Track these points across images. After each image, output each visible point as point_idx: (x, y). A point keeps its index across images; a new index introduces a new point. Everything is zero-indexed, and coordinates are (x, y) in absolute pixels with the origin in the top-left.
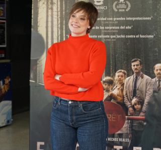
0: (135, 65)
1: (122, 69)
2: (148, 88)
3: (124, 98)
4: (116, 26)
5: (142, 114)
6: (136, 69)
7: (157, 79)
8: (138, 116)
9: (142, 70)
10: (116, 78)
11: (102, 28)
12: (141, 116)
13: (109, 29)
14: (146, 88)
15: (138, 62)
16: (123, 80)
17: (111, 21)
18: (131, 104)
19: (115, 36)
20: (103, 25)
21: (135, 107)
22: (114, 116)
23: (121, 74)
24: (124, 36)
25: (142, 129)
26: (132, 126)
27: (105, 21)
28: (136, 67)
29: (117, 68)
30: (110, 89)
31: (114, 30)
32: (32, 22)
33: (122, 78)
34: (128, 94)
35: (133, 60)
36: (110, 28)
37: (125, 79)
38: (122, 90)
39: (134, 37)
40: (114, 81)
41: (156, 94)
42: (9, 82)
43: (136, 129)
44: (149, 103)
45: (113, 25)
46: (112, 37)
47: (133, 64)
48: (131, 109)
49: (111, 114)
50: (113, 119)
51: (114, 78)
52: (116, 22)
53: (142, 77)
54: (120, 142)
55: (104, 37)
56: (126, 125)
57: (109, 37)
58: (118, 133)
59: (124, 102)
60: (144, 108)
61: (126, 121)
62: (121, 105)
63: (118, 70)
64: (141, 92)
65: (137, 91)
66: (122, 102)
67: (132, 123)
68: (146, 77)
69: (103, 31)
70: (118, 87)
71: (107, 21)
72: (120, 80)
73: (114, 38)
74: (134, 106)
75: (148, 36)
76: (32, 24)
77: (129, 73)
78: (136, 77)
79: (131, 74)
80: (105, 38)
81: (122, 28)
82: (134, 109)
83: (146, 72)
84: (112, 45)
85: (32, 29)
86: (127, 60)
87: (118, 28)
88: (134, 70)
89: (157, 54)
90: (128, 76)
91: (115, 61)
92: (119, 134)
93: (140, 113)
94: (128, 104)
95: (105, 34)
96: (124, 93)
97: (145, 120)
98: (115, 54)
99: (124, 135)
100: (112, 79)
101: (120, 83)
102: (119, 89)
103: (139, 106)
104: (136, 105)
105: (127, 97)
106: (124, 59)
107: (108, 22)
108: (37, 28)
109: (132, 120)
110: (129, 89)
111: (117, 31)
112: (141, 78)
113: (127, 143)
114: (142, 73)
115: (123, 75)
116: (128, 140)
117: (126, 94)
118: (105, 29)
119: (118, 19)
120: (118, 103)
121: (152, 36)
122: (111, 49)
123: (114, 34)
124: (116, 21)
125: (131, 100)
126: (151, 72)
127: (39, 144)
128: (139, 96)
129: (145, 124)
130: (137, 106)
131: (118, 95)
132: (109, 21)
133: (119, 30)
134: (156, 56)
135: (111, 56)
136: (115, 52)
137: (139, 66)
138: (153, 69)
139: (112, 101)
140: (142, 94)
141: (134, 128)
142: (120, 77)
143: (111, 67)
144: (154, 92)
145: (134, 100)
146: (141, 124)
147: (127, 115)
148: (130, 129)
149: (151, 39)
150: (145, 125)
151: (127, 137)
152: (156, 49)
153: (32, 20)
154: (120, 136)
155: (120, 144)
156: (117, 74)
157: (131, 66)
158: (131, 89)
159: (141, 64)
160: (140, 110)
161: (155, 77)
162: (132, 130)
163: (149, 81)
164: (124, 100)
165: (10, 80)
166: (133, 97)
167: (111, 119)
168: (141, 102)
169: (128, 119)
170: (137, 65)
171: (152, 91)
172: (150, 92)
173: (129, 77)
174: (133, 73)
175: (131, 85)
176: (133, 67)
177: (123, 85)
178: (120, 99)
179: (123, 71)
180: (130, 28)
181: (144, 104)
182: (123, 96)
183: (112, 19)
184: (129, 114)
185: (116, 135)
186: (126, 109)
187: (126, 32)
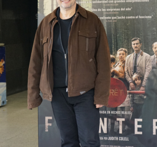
0: (135, 44)
1: (123, 47)
2: (148, 64)
3: (125, 74)
4: (117, 8)
5: (142, 88)
6: (136, 47)
7: (156, 56)
8: (139, 90)
9: (141, 48)
10: (118, 56)
11: (104, 10)
12: (142, 90)
13: (110, 11)
14: (146, 64)
15: (138, 40)
16: (124, 57)
17: (112, 3)
18: (132, 80)
19: (116, 18)
20: (104, 7)
21: (136, 82)
22: (116, 91)
23: (122, 52)
24: (124, 18)
25: (142, 102)
26: (133, 99)
27: (106, 3)
28: (136, 45)
29: (118, 47)
30: (112, 66)
31: (115, 11)
32: (38, 5)
33: (123, 56)
34: (129, 71)
35: (133, 39)
36: (112, 10)
37: (126, 56)
38: (124, 67)
39: (134, 17)
40: (116, 59)
41: (154, 70)
42: (4, 65)
43: (137, 102)
44: (149, 79)
45: (114, 7)
46: (113, 18)
47: (133, 43)
48: (132, 84)
49: (114, 89)
50: (116, 94)
51: (115, 56)
52: (116, 5)
53: (142, 55)
54: (123, 114)
55: (106, 18)
56: (128, 99)
57: (110, 18)
58: (120, 106)
59: (125, 78)
60: (144, 83)
61: (128, 95)
62: (123, 81)
63: (119, 48)
64: (141, 68)
65: (138, 68)
66: (123, 78)
67: (133, 97)
68: (145, 54)
69: (105, 13)
70: (120, 65)
71: (108, 3)
72: (121, 58)
73: (115, 19)
74: (134, 81)
75: (147, 17)
76: (38, 7)
77: (129, 50)
78: (136, 55)
79: (132, 52)
80: (107, 20)
81: (122, 9)
82: (135, 84)
83: (145, 50)
84: (113, 26)
85: (38, 12)
86: (128, 39)
87: (118, 10)
88: (134, 48)
89: (155, 33)
90: (129, 53)
91: (117, 40)
92: (121, 108)
93: (140, 88)
94: (129, 79)
95: (107, 16)
96: (126, 70)
97: (145, 94)
98: (116, 34)
99: (126, 108)
100: (114, 57)
101: (122, 61)
102: (120, 66)
103: (140, 81)
104: (136, 80)
105: (128, 73)
106: (125, 38)
107: (109, 5)
108: (43, 11)
109: (133, 94)
110: (130, 66)
111: (118, 13)
112: (140, 55)
113: (128, 115)
114: (141, 51)
115: (125, 53)
116: (130, 113)
117: (128, 71)
118: (106, 11)
119: (118, 1)
120: (119, 78)
121: (151, 17)
122: (112, 29)
123: (115, 15)
124: (117, 3)
125: (132, 76)
126: (150, 49)
127: (47, 118)
128: (139, 72)
129: (145, 97)
130: (138, 81)
131: (120, 72)
132: (110, 3)
133: (120, 12)
134: (154, 35)
135: (113, 36)
136: (116, 32)
137: (139, 45)
138: (152, 47)
139: (115, 77)
140: (142, 70)
141: (135, 101)
142: (121, 55)
143: (113, 45)
144: (153, 68)
145: (135, 76)
146: (141, 98)
147: (129, 90)
148: (132, 102)
149: (149, 20)
150: (145, 99)
151: (129, 110)
152: (154, 29)
153: (38, 4)
154: (123, 109)
155: (123, 116)
156: (118, 52)
157: (131, 44)
158: (132, 65)
159: (140, 43)
160: (141, 85)
161: (154, 54)
162: (133, 103)
163: (148, 58)
164: (125, 76)
165: (4, 63)
166: (134, 73)
167: (114, 93)
168: (141, 78)
169: (130, 93)
170: (137, 44)
171: (151, 67)
172: (149, 69)
173: (129, 55)
174: (133, 51)
175: (132, 62)
176: (133, 46)
177: (124, 62)
178: (121, 75)
179: (124, 49)
180: (130, 9)
181: (144, 79)
182: (125, 72)
183: (113, 2)
184: (130, 89)
185: (118, 109)
186: (128, 84)
187: (126, 13)
